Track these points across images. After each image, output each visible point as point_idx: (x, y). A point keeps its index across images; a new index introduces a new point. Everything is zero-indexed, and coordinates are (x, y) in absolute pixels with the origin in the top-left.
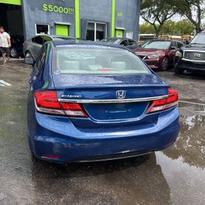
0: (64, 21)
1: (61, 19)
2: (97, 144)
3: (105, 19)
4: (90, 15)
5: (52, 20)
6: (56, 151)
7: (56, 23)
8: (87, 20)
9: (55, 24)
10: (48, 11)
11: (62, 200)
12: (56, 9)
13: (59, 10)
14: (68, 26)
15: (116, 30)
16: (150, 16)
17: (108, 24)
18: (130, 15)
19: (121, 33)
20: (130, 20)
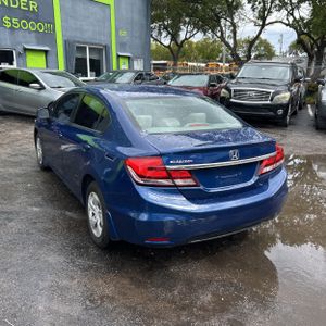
0: (38, 44)
1: (34, 40)
2: (214, 217)
3: (101, 40)
4: (79, 35)
5: (20, 43)
6: (167, 231)
7: (27, 47)
8: (75, 42)
9: (25, 50)
10: (11, 29)
11: (176, 293)
12: (24, 25)
13: (29, 26)
14: (46, 52)
15: (118, 56)
16: (160, 33)
17: (107, 48)
18: (137, 34)
19: (127, 61)
20: (137, 41)
